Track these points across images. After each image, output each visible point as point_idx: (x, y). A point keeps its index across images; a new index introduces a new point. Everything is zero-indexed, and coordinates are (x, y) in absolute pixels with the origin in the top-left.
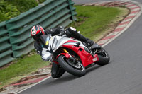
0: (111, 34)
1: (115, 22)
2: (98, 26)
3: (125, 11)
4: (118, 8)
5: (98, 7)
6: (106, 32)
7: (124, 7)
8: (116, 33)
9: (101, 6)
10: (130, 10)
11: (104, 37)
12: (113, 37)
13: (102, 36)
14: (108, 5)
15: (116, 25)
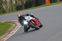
0: (8, 35)
1: (10, 30)
2: (2, 32)
3: (14, 25)
4: (11, 24)
5: (2, 23)
6: (6, 34)
7: (14, 23)
8: (10, 35)
9: (4, 23)
10: (16, 24)
11: (5, 36)
12: (9, 36)
13: (4, 36)
14: (7, 22)
15: (10, 31)
